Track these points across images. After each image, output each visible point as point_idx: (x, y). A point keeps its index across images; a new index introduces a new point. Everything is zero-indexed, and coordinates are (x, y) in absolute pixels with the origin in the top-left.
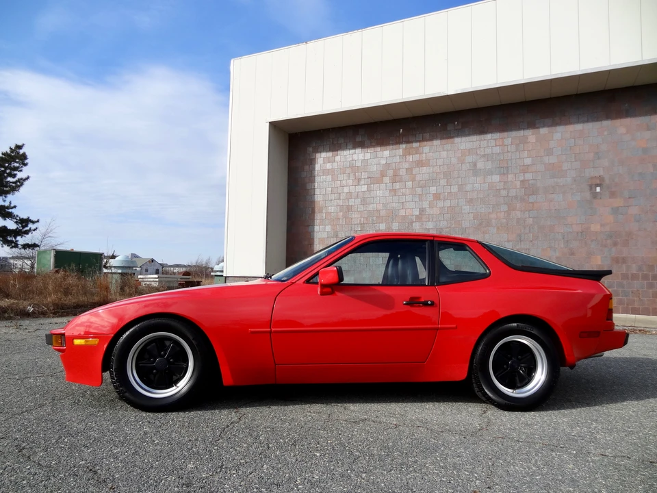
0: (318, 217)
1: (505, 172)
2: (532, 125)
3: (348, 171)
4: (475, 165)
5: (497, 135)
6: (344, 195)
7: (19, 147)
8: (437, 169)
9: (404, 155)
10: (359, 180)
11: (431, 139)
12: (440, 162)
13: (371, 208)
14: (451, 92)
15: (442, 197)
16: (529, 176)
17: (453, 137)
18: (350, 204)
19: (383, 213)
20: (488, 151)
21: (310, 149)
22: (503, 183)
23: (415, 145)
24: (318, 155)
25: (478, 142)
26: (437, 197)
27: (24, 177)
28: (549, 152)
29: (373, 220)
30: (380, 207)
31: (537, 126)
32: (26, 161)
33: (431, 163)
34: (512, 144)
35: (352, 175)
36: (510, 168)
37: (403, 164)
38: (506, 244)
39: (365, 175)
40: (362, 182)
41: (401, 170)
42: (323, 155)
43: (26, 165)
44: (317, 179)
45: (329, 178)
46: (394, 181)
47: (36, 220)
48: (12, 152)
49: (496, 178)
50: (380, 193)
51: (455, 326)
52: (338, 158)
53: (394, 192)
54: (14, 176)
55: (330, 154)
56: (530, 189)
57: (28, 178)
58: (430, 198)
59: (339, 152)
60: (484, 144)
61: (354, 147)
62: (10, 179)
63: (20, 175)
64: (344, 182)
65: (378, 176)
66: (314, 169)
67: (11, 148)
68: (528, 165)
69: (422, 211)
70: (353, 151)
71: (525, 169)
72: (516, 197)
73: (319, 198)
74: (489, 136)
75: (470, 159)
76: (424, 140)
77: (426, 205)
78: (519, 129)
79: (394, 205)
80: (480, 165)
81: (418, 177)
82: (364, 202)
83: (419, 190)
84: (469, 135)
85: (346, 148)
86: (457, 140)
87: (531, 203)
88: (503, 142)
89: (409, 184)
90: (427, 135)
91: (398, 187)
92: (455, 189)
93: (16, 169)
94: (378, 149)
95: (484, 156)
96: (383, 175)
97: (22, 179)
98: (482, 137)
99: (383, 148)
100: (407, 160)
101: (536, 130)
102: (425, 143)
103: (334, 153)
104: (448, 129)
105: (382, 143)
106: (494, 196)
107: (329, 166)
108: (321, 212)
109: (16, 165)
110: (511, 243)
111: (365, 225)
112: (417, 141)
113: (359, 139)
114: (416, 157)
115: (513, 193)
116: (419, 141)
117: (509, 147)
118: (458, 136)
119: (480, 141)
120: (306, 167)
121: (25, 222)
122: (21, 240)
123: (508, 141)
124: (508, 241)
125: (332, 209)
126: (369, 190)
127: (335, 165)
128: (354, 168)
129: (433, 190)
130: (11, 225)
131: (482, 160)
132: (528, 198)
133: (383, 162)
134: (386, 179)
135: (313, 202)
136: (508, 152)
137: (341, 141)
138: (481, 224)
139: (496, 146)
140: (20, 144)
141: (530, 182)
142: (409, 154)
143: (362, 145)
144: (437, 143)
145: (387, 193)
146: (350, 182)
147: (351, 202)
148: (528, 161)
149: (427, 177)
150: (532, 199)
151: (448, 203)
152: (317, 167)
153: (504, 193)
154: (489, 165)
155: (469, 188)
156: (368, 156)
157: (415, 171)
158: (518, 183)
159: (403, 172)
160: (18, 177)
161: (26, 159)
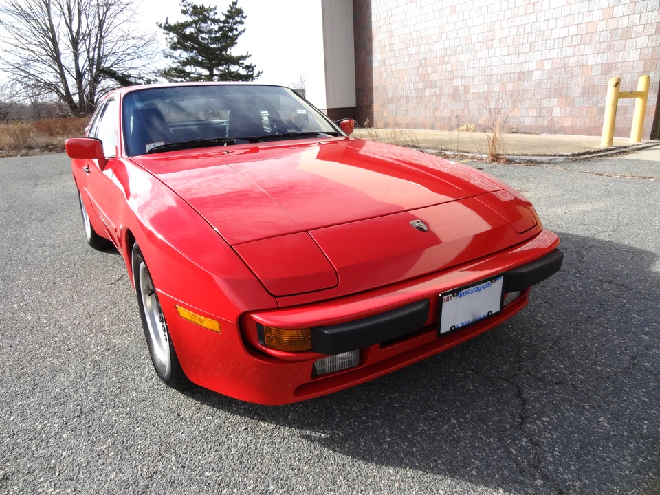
0: (374, 45)
7: (235, 4)
13: (406, 30)
18: (392, 29)
19: (414, 35)
26: (453, 10)
27: (243, 29)
29: (407, 44)
30: (412, 29)
32: (244, 15)
43: (245, 17)
47: (255, 65)
48: (232, 9)
50: (411, 13)
53: (421, 10)
57: (245, 30)
58: (448, 12)
63: (240, 27)
67: (230, 6)
69: (442, 28)
83: (440, 5)
93: (241, 22)
97: (241, 31)
109: (238, 19)
110: (510, 57)
121: (248, 67)
124: (508, 55)
129: (451, 2)
130: (241, 71)
147: (393, 27)
160: (239, 30)
161: (243, 12)
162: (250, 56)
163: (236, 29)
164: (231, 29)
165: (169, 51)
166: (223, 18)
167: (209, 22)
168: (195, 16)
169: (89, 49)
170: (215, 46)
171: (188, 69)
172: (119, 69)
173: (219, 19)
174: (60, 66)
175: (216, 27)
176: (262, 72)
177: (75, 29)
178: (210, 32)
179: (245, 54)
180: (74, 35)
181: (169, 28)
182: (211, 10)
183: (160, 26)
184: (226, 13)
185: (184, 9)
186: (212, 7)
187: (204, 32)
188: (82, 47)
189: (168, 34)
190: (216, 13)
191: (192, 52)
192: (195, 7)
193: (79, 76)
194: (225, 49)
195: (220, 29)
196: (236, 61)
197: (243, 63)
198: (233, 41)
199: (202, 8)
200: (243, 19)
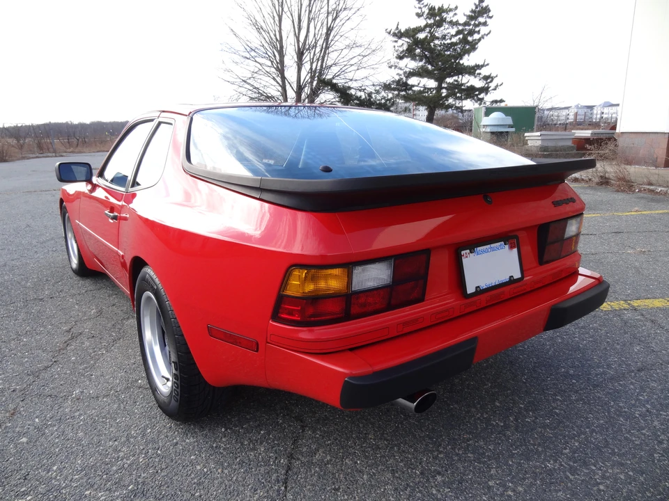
43: (491, 17)
47: (495, 75)
48: (477, 8)
57: (489, 32)
62: (474, 37)
63: (483, 30)
67: (475, 4)
93: (485, 24)
97: (485, 34)
109: (482, 20)
121: (487, 78)
130: (477, 83)
160: (482, 33)
161: (490, 11)
162: (488, 65)
163: (479, 32)
164: (471, 33)
165: (394, 61)
166: (462, 20)
167: (447, 26)
168: (430, 19)
169: (313, 59)
170: (449, 53)
171: (413, 81)
172: (339, 81)
173: (457, 21)
174: (283, 78)
175: (453, 31)
176: (501, 84)
177: (302, 39)
178: (444, 37)
179: (481, 63)
180: (301, 44)
181: (399, 35)
182: (451, 10)
183: (389, 33)
184: (469, 13)
185: (419, 11)
186: (452, 7)
187: (438, 38)
188: (307, 58)
189: (396, 41)
190: (456, 14)
191: (421, 60)
192: (432, 9)
193: (300, 89)
194: (460, 56)
195: (458, 33)
196: (472, 71)
197: (480, 74)
198: (473, 47)
199: (441, 10)
200: (488, 20)
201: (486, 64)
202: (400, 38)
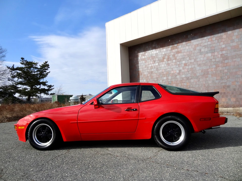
0: (141, 76)
1: (214, 52)
2: (224, 31)
3: (151, 58)
4: (200, 50)
5: (209, 37)
6: (150, 67)
7: (46, 62)
8: (185, 54)
9: (171, 50)
10: (155, 61)
11: (182, 42)
12: (186, 51)
13: (160, 71)
14: (187, 22)
15: (187, 65)
16: (224, 52)
17: (191, 40)
18: (152, 71)
19: (165, 73)
20: (206, 44)
21: (136, 52)
22: (213, 56)
23: (175, 45)
24: (139, 54)
25: (201, 41)
26: (185, 65)
27: (49, 72)
28: (233, 41)
29: (161, 76)
30: (164, 71)
31: (226, 31)
32: (49, 67)
33: (182, 52)
34: (216, 40)
35: (152, 60)
36: (215, 50)
37: (171, 53)
38: (216, 81)
39: (157, 59)
40: (156, 62)
41: (170, 56)
42: (141, 53)
44: (139, 63)
45: (144, 62)
46: (168, 60)
47: (53, 85)
48: (44, 64)
49: (210, 55)
50: (163, 66)
51: (145, 118)
52: (146, 54)
53: (168, 64)
54: (46, 72)
55: (143, 53)
56: (225, 58)
58: (183, 65)
59: (147, 52)
60: (204, 41)
61: (152, 49)
62: (45, 73)
63: (47, 71)
64: (149, 63)
65: (162, 59)
66: (138, 59)
67: (44, 63)
68: (224, 48)
69: (180, 71)
70: (152, 51)
71: (222, 50)
72: (219, 61)
73: (140, 69)
74: (206, 38)
75: (198, 48)
76: (179, 43)
77: (181, 68)
78: (219, 33)
79: (169, 69)
80: (202, 50)
81: (178, 58)
82: (157, 69)
83: (178, 63)
84: (197, 38)
85: (149, 50)
86: (192, 41)
87: (226, 63)
88: (212, 39)
89: (174, 61)
90: (180, 41)
91: (170, 63)
92: (193, 61)
94: (161, 49)
95: (204, 46)
96: (164, 58)
97: (48, 72)
98: (203, 38)
99: (163, 48)
100: (173, 51)
101: (226, 33)
102: (179, 44)
103: (145, 52)
104: (188, 37)
105: (163, 46)
106: (209, 62)
107: (143, 57)
108: (142, 75)
109: (46, 68)
110: (218, 81)
111: (158, 78)
112: (176, 44)
113: (154, 46)
114: (176, 50)
115: (217, 60)
116: (177, 44)
117: (215, 41)
118: (193, 39)
119: (202, 40)
120: (135, 59)
121: (50, 86)
122: (50, 92)
123: (214, 39)
124: (217, 80)
125: (146, 73)
126: (159, 65)
127: (146, 57)
128: (153, 57)
129: (184, 62)
131: (203, 48)
132: (224, 61)
133: (163, 53)
134: (165, 60)
135: (139, 71)
136: (214, 43)
137: (147, 47)
138: (204, 74)
139: (209, 41)
140: (46, 61)
141: (225, 55)
142: (173, 49)
143: (155, 48)
144: (184, 43)
145: (166, 65)
146: (152, 63)
147: (153, 70)
148: (223, 46)
149: (181, 57)
150: (226, 61)
151: (190, 67)
152: (139, 58)
153: (213, 60)
154: (206, 50)
155: (198, 60)
156: (157, 52)
157: (176, 55)
158: (220, 56)
159: (171, 56)
160: (47, 72)
165: (11, 78)
166: (39, 67)
168: (27, 65)
176: (54, 89)
181: (13, 69)
182: (35, 64)
183: (9, 68)
184: (41, 65)
185: (22, 62)
186: (35, 62)
189: (11, 71)
190: (37, 65)
192: (28, 62)
195: (37, 71)
196: (44, 84)
198: (45, 76)
201: (47, 82)
202: (13, 70)
